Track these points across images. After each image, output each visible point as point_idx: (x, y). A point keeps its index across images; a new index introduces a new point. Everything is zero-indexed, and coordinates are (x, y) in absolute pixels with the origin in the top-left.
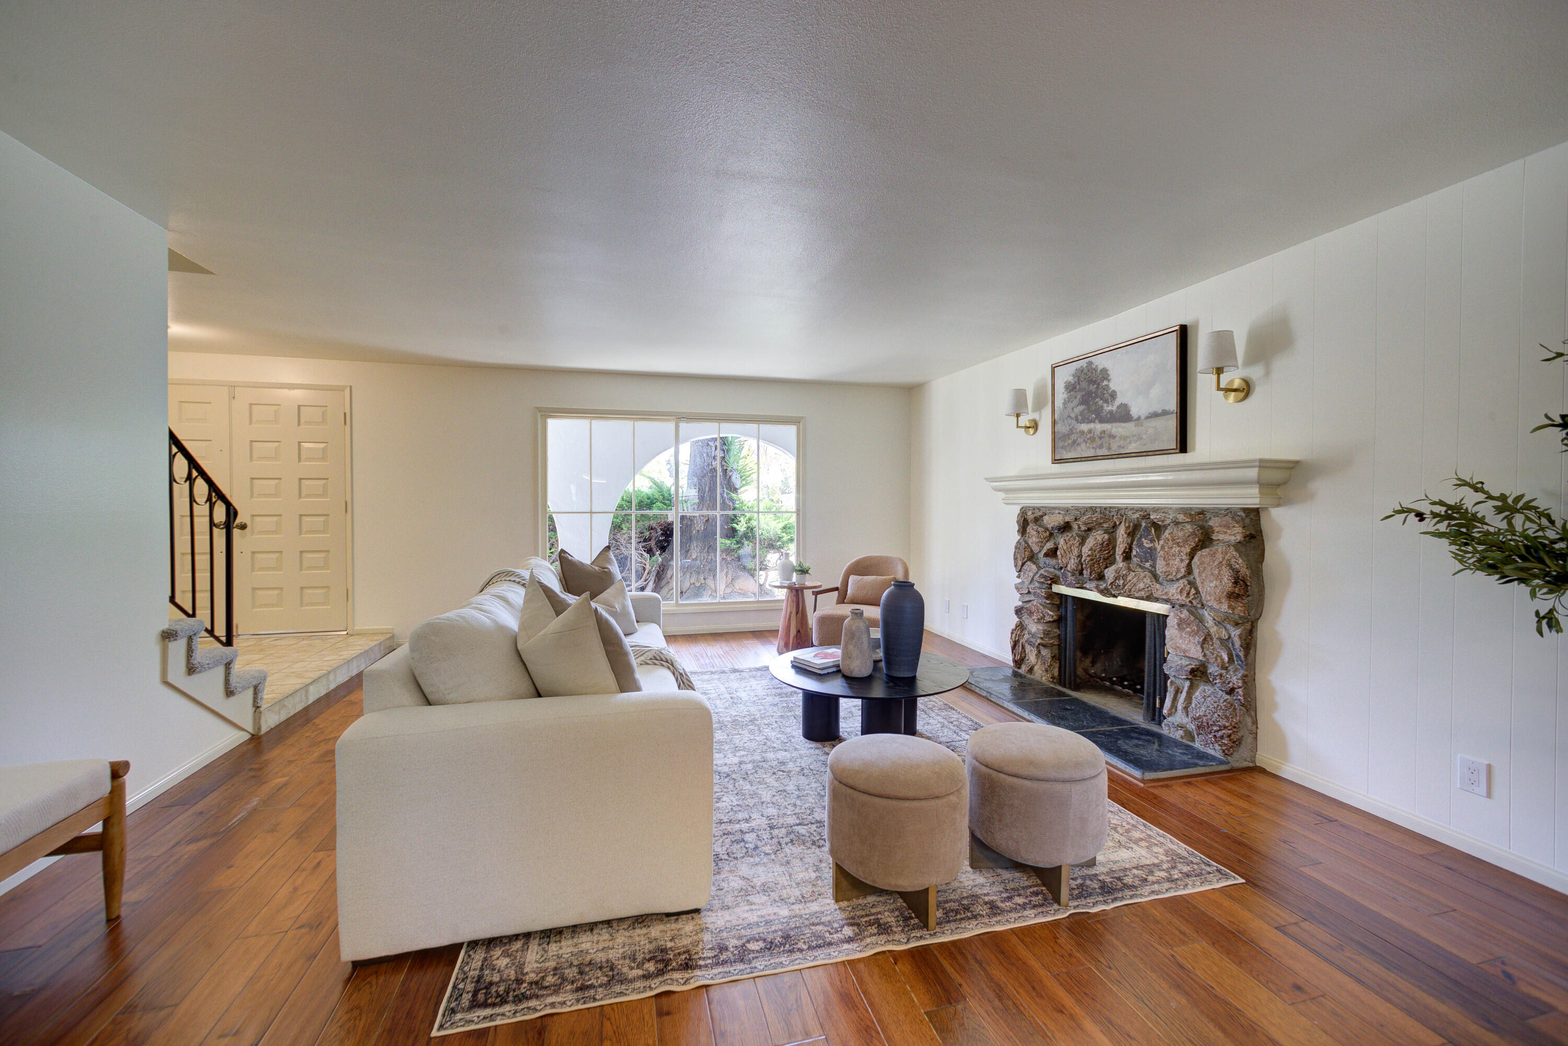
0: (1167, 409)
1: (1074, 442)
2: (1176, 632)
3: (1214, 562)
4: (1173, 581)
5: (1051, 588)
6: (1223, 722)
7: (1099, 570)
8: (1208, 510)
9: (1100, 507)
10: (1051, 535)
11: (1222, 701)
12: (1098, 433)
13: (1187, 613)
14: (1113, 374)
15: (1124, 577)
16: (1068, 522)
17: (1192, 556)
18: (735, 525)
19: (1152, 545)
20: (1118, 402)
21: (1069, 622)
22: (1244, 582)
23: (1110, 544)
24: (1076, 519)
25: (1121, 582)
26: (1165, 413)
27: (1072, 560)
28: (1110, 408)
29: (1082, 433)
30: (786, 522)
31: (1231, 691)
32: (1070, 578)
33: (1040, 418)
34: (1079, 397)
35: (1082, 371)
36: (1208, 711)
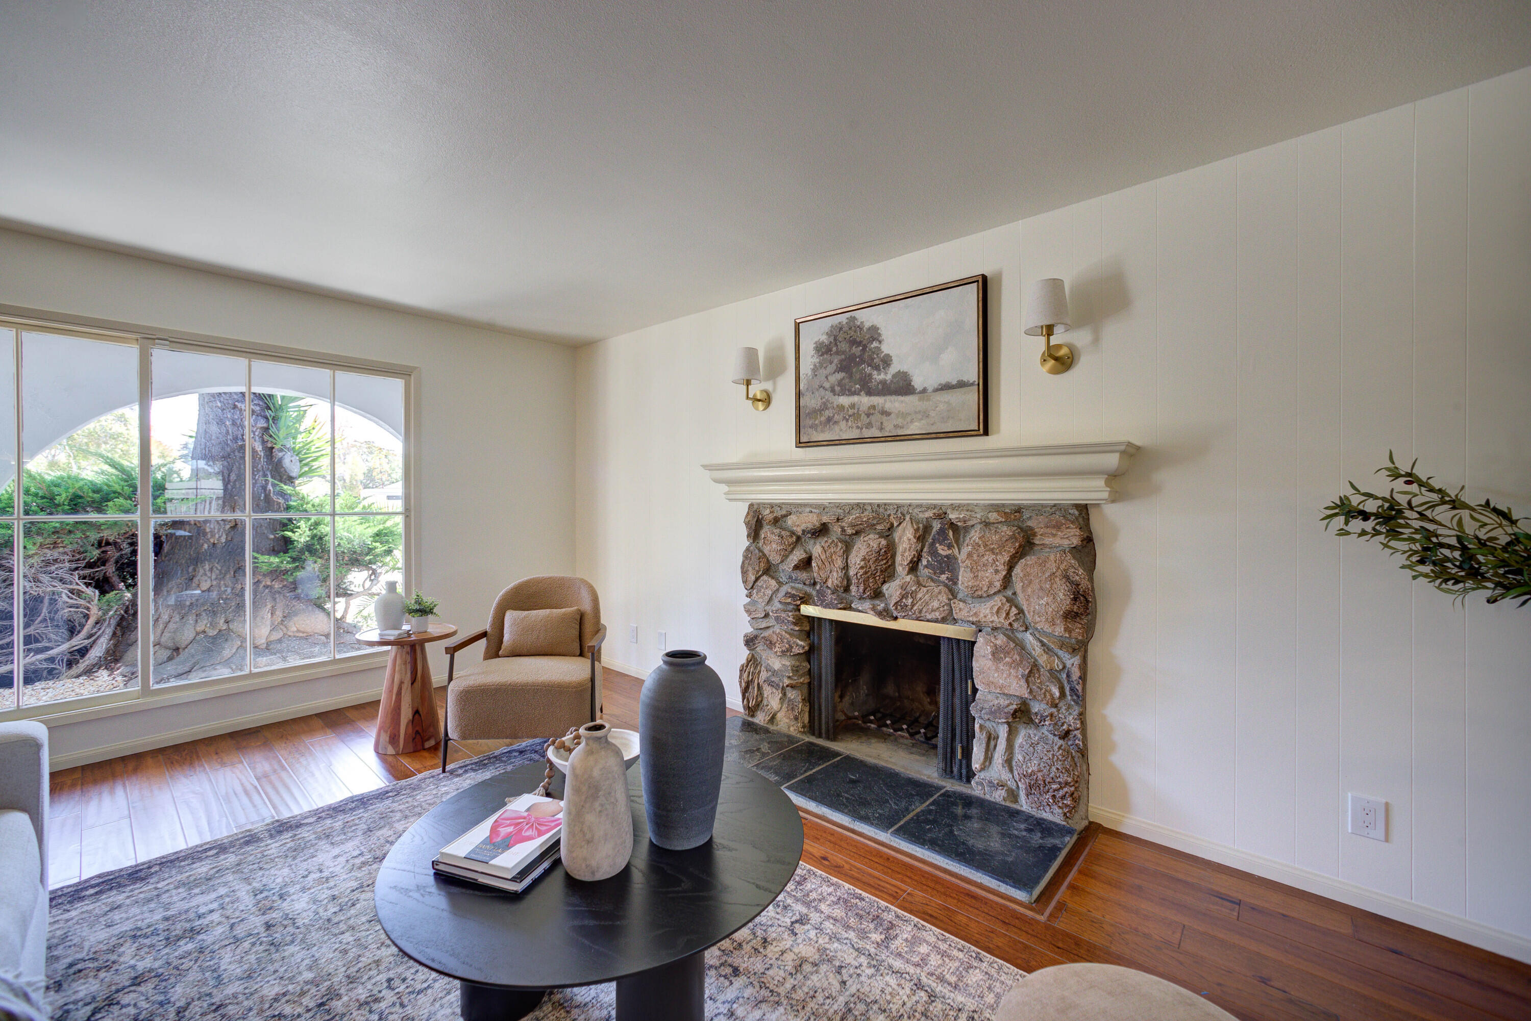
0: (965, 379)
1: (829, 420)
2: (989, 663)
3: (1044, 573)
4: (981, 597)
5: (799, 610)
6: (1064, 778)
7: (876, 586)
8: (1028, 507)
9: (870, 504)
10: (799, 538)
11: (1056, 748)
12: (864, 408)
13: (1005, 639)
14: (885, 333)
15: (913, 594)
16: (824, 523)
17: (1011, 567)
18: (289, 534)
19: (950, 552)
20: (893, 369)
21: (824, 653)
22: (1085, 597)
23: (890, 552)
24: (838, 519)
25: (910, 601)
26: (962, 385)
27: (835, 574)
28: (882, 376)
29: (841, 408)
30: (381, 527)
31: (1066, 735)
32: (829, 597)
33: (774, 390)
34: (836, 361)
35: (841, 329)
36: (1042, 764)
